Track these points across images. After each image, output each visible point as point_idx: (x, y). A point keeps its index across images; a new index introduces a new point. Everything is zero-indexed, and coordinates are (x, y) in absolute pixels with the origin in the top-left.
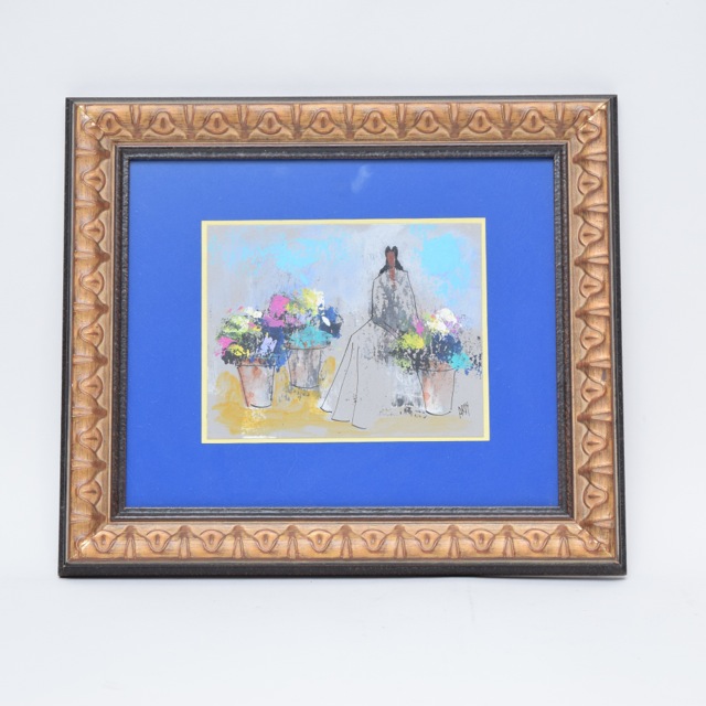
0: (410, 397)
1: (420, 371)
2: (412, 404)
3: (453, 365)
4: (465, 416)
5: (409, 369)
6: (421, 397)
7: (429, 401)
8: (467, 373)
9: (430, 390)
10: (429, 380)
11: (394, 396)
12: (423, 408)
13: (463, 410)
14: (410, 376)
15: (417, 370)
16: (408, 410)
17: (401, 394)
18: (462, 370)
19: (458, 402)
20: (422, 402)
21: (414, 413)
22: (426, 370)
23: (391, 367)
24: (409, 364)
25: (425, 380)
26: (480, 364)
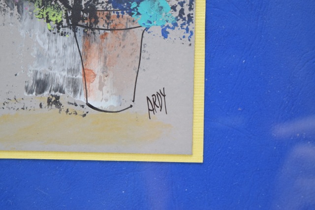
0: (60, 76)
1: (80, 30)
2: (62, 91)
3: (140, 20)
4: (159, 114)
5: (59, 25)
6: (80, 76)
7: (94, 85)
8: (165, 34)
9: (95, 65)
10: (95, 46)
11: (30, 74)
12: (81, 99)
13: (156, 102)
14: (61, 39)
15: (74, 27)
16: (55, 102)
17: (43, 70)
18: (156, 30)
19: (147, 89)
20: (81, 87)
21: (65, 106)
22: (91, 28)
23: (27, 22)
24: (60, 17)
25: (87, 47)
26: (190, 19)
